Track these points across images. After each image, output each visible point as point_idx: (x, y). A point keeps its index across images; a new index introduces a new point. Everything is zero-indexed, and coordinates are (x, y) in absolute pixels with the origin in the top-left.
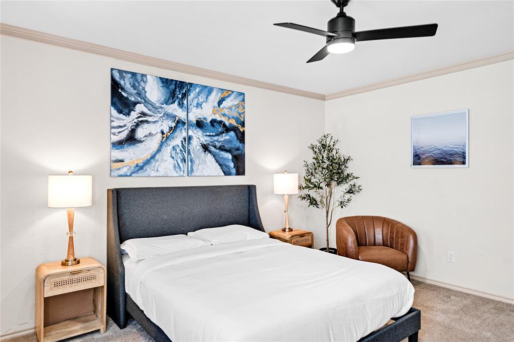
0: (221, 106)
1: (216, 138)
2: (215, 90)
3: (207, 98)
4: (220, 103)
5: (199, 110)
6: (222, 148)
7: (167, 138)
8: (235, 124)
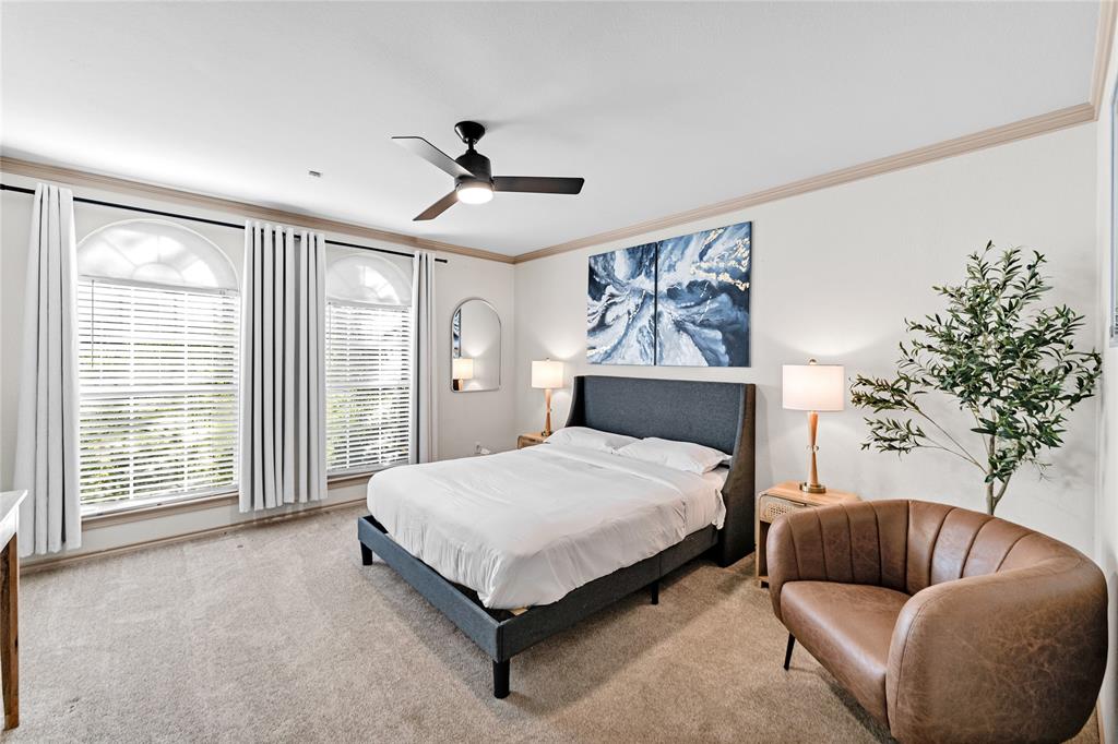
0: (705, 258)
1: (695, 310)
2: (695, 238)
3: (683, 253)
4: (702, 255)
5: (672, 273)
6: (703, 324)
7: (634, 318)
8: (730, 280)
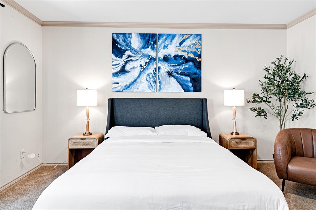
0: (182, 46)
1: (178, 67)
2: (177, 36)
3: (171, 41)
5: (166, 50)
6: (182, 74)
7: (144, 69)
8: (193, 57)
